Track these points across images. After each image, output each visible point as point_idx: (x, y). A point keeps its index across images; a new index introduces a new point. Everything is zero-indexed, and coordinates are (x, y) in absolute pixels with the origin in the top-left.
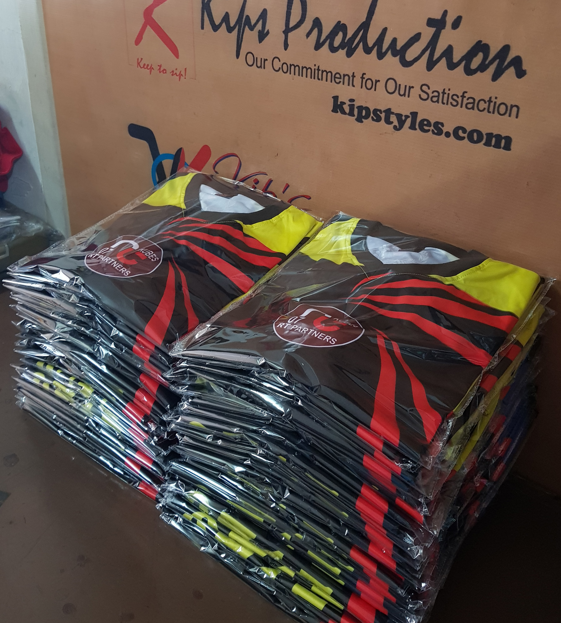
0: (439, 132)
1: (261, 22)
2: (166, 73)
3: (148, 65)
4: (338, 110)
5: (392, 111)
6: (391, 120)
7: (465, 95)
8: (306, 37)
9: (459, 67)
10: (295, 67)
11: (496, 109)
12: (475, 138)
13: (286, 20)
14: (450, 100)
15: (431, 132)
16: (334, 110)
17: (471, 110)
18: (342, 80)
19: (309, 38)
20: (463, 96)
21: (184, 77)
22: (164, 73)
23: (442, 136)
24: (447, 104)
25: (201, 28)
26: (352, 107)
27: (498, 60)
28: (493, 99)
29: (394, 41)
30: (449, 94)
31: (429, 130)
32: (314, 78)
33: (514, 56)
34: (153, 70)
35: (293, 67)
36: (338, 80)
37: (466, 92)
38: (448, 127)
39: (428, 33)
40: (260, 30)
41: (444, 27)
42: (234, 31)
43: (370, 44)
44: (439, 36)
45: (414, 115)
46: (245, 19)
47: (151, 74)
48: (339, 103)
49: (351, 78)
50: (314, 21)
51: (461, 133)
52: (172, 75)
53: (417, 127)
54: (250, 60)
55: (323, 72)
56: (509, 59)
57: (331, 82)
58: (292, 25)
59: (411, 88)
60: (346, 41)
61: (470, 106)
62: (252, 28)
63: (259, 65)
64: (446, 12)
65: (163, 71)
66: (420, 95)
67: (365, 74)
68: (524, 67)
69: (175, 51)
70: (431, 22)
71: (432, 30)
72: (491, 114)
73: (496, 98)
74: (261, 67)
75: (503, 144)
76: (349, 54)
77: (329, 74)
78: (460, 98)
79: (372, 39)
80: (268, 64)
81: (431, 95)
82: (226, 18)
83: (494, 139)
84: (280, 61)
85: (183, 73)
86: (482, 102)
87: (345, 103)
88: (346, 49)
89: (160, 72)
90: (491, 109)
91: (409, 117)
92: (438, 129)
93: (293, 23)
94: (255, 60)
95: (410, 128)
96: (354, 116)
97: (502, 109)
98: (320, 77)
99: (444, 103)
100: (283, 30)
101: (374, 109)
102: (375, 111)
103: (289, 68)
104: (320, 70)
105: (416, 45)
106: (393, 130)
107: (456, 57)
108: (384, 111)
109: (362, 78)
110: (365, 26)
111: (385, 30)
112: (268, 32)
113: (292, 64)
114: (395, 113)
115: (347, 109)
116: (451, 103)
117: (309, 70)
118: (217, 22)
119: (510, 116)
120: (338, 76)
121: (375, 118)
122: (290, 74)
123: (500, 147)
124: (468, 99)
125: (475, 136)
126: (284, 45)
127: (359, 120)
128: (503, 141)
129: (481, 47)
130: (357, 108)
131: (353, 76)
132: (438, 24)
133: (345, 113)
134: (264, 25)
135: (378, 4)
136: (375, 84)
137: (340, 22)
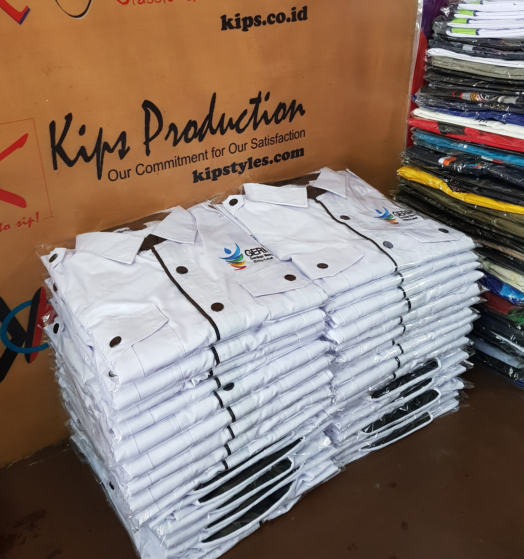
0: (266, 163)
1: (120, 143)
2: (9, 228)
4: (198, 180)
5: (236, 163)
6: (236, 169)
8: (165, 141)
9: (272, 122)
10: (158, 165)
11: (294, 136)
12: (286, 157)
13: (146, 134)
14: (270, 142)
15: (261, 165)
16: (195, 181)
17: (282, 143)
18: (198, 159)
19: (167, 140)
20: (276, 137)
21: (36, 221)
22: (6, 229)
23: (268, 164)
24: (268, 145)
25: (53, 169)
26: (208, 174)
27: (291, 110)
28: (292, 132)
29: (231, 119)
30: (268, 139)
31: (260, 164)
32: (176, 166)
33: (298, 105)
35: (156, 166)
36: (194, 160)
37: (278, 134)
38: (271, 158)
39: (251, 109)
40: (120, 150)
41: (260, 102)
42: (93, 159)
43: (215, 127)
44: (258, 108)
45: (250, 159)
46: (104, 145)
48: (198, 175)
49: (205, 155)
50: (170, 127)
51: (278, 158)
52: (19, 226)
53: (253, 166)
54: (113, 175)
55: (182, 159)
56: (296, 108)
57: (190, 163)
58: (151, 135)
59: (245, 144)
60: (197, 132)
61: (280, 141)
62: (111, 151)
63: (123, 176)
64: (260, 93)
66: (252, 146)
67: (214, 148)
68: (304, 109)
69: (21, 203)
70: (252, 101)
71: (254, 106)
72: (292, 140)
73: (293, 130)
74: (125, 177)
75: (300, 154)
76: (201, 140)
77: (188, 159)
78: (275, 138)
79: (215, 124)
80: (133, 173)
81: (258, 144)
82: (82, 151)
83: (295, 153)
84: (143, 166)
85: (34, 218)
86: (287, 136)
87: (202, 173)
88: (198, 137)
90: (292, 138)
91: (247, 162)
92: (265, 161)
93: (151, 134)
94: (119, 174)
95: (249, 169)
97: (297, 135)
98: (181, 163)
99: (266, 145)
100: (144, 142)
101: (223, 168)
103: (153, 168)
104: (180, 159)
105: (245, 117)
106: (239, 175)
107: (270, 117)
108: (231, 166)
109: (213, 151)
110: (209, 117)
111: (224, 115)
112: (129, 148)
113: (155, 164)
114: (238, 163)
115: (204, 176)
116: (271, 143)
117: (171, 162)
118: (72, 157)
119: (301, 137)
120: (194, 157)
121: (225, 173)
122: (155, 171)
124: (279, 137)
125: (286, 155)
126: (146, 153)
127: (215, 179)
128: (300, 152)
129: (282, 106)
130: (212, 172)
131: (206, 152)
132: (256, 101)
133: (204, 179)
134: (124, 145)
135: (216, 100)
136: (222, 151)
137: (191, 120)
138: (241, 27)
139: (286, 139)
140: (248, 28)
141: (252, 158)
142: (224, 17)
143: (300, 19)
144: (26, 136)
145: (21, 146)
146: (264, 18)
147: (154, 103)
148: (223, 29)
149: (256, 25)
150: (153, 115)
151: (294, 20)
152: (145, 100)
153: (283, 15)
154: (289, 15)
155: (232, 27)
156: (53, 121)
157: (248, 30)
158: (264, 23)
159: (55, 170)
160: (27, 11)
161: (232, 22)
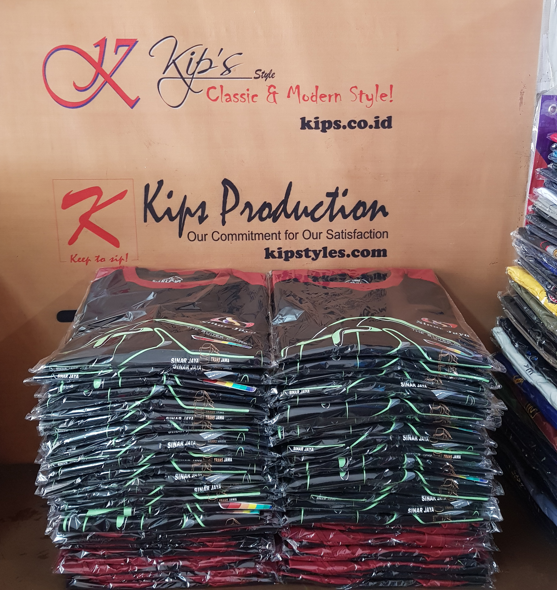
0: (343, 256)
1: (200, 210)
2: (104, 261)
3: (84, 258)
4: (270, 257)
5: (309, 249)
6: (310, 255)
7: (356, 231)
8: (240, 215)
9: (350, 217)
10: (232, 235)
11: (375, 236)
12: (366, 254)
13: (223, 207)
14: (347, 236)
15: (337, 257)
16: (267, 257)
17: (361, 239)
18: (271, 237)
19: (242, 215)
20: (355, 232)
21: (125, 260)
22: (101, 261)
23: (345, 257)
24: (345, 238)
25: (143, 221)
26: (280, 253)
27: (372, 210)
28: (373, 231)
29: (306, 208)
30: (345, 233)
31: (336, 256)
32: (249, 240)
33: (380, 206)
34: (89, 261)
35: (230, 236)
36: (267, 238)
37: (356, 230)
38: (348, 251)
39: (327, 201)
40: (199, 216)
41: (338, 197)
42: (176, 219)
43: (289, 212)
44: (335, 201)
45: (325, 249)
46: (186, 210)
47: (87, 265)
48: (270, 252)
49: (278, 235)
50: (246, 204)
51: (356, 253)
52: (112, 261)
53: (328, 255)
54: (192, 236)
55: (255, 234)
56: (378, 208)
57: (263, 239)
58: (227, 209)
59: (320, 233)
60: (271, 213)
61: (359, 237)
62: (192, 215)
63: (200, 239)
64: (337, 188)
65: (101, 260)
66: (327, 237)
67: (288, 230)
68: (387, 211)
69: (115, 242)
70: (328, 195)
71: (330, 199)
72: (373, 239)
73: (374, 230)
74: (202, 240)
75: (382, 254)
76: (275, 220)
77: (261, 235)
78: (353, 234)
79: (290, 209)
80: (209, 237)
81: (334, 235)
82: (168, 212)
83: (376, 253)
84: (219, 233)
85: (124, 258)
86: (366, 233)
87: (275, 251)
88: (272, 218)
89: (98, 261)
90: (372, 236)
91: (321, 251)
92: (342, 254)
93: (228, 207)
94: (196, 236)
95: (323, 257)
96: (282, 258)
97: (379, 235)
98: (254, 238)
99: (343, 238)
100: (221, 213)
101: (296, 250)
102: (298, 252)
103: (227, 237)
104: (253, 234)
105: (321, 208)
106: (312, 261)
107: (347, 212)
108: (304, 251)
109: (286, 233)
110: (285, 202)
111: (299, 203)
112: (207, 216)
113: (229, 234)
114: (312, 250)
115: (276, 254)
116: (348, 237)
117: (244, 236)
118: (159, 215)
119: (383, 238)
120: (267, 235)
121: (298, 256)
122: (229, 240)
123: (381, 256)
124: (358, 233)
125: (365, 253)
126: (222, 223)
127: (287, 259)
128: (382, 252)
129: (361, 204)
130: (284, 252)
131: (279, 233)
132: (333, 195)
133: (276, 258)
134: (203, 212)
135: (292, 188)
136: (295, 235)
137: (266, 202)
138: (319, 128)
139: (366, 237)
140: (327, 130)
141: (327, 247)
142: (303, 119)
143: (384, 127)
144: (126, 192)
145: (121, 199)
146: (344, 123)
147: (233, 182)
148: (301, 129)
149: (334, 128)
150: (231, 192)
151: (377, 127)
152: (225, 179)
153: (365, 122)
154: (371, 122)
155: (310, 128)
156: (148, 184)
157: (326, 132)
158: (344, 127)
159: (145, 222)
160: (138, 99)
161: (310, 123)
